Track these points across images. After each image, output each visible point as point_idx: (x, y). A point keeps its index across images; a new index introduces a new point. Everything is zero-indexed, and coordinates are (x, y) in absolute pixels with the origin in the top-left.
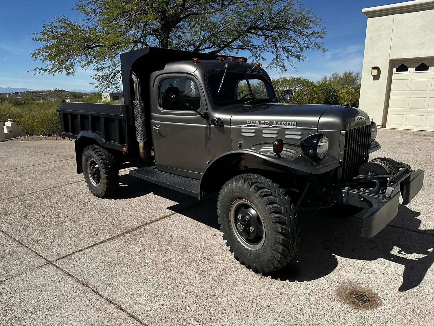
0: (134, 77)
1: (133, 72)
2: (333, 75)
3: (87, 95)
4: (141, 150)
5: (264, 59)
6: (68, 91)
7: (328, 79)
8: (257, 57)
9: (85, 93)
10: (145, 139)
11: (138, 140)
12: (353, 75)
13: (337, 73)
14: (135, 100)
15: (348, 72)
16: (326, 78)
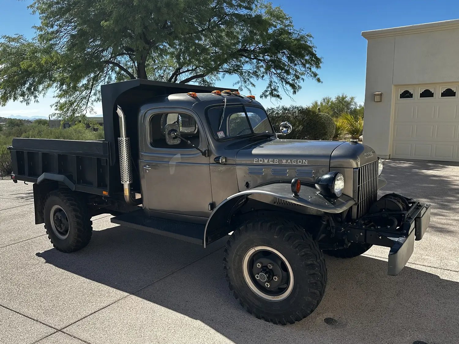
0: (120, 112)
1: (118, 106)
2: (324, 100)
3: (28, 121)
4: (127, 192)
5: (254, 85)
6: (3, 118)
7: (319, 103)
8: (245, 82)
9: (25, 120)
10: (131, 180)
11: (123, 182)
12: (346, 99)
13: (328, 97)
14: (120, 137)
15: (341, 96)
16: (316, 103)
